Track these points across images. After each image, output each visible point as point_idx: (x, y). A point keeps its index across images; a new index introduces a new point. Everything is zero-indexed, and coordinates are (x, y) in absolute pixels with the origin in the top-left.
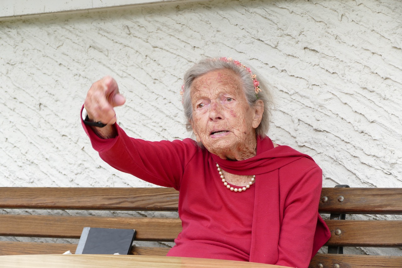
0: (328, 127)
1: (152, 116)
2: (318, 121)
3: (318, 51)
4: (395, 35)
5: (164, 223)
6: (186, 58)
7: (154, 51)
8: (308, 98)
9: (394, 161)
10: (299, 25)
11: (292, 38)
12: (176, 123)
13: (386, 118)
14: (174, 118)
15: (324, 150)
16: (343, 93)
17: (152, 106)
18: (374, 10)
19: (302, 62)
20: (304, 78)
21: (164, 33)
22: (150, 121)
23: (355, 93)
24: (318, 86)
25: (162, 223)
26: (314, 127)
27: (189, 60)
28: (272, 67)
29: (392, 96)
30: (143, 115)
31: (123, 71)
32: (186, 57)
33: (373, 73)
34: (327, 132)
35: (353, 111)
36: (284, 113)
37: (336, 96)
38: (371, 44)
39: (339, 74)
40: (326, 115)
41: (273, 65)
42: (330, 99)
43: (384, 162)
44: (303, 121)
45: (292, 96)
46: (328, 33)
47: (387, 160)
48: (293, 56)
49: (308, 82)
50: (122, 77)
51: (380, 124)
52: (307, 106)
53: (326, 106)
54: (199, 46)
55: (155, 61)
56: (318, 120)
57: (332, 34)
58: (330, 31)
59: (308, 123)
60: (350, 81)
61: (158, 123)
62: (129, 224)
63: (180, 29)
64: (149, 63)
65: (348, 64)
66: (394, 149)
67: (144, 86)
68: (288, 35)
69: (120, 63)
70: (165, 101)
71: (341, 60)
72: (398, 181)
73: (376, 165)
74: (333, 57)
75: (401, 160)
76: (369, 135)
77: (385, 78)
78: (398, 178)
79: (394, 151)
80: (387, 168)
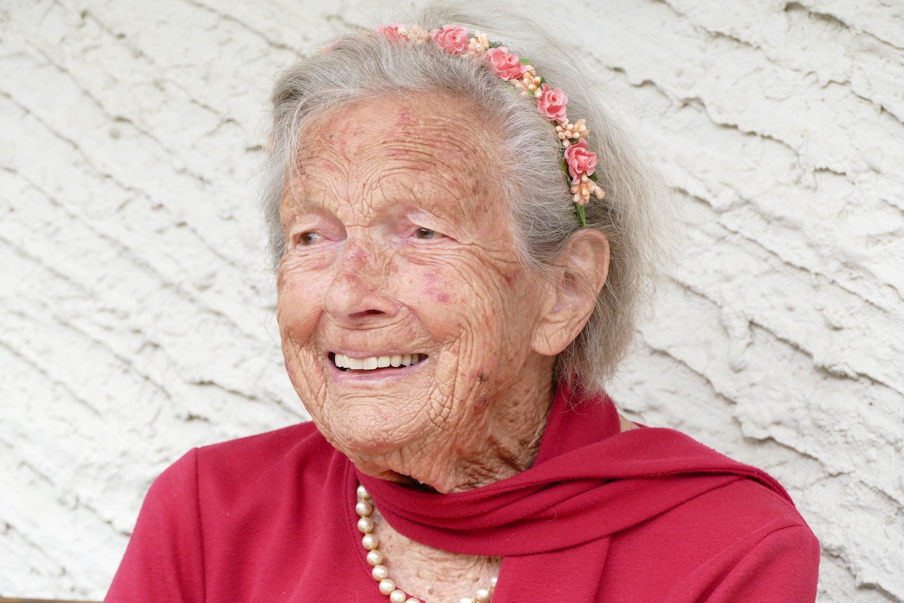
0: (879, 360)
1: (100, 280)
2: (836, 334)
3: (848, 22)
8: (795, 228)
12: (205, 316)
14: (196, 293)
15: (858, 460)
17: (103, 236)
19: (775, 67)
20: (780, 138)
22: (89, 304)
24: (843, 177)
26: (819, 359)
27: (272, 37)
28: (639, 82)
30: (58, 276)
34: (874, 382)
36: (687, 288)
40: (872, 304)
41: (647, 77)
42: (892, 234)
44: (767, 330)
45: (725, 215)
48: (738, 40)
49: (798, 155)
52: (788, 264)
53: (872, 267)
55: (121, 36)
56: (837, 329)
59: (794, 339)
61: (126, 316)
64: (95, 47)
67: (69, 147)
70: (161, 219)
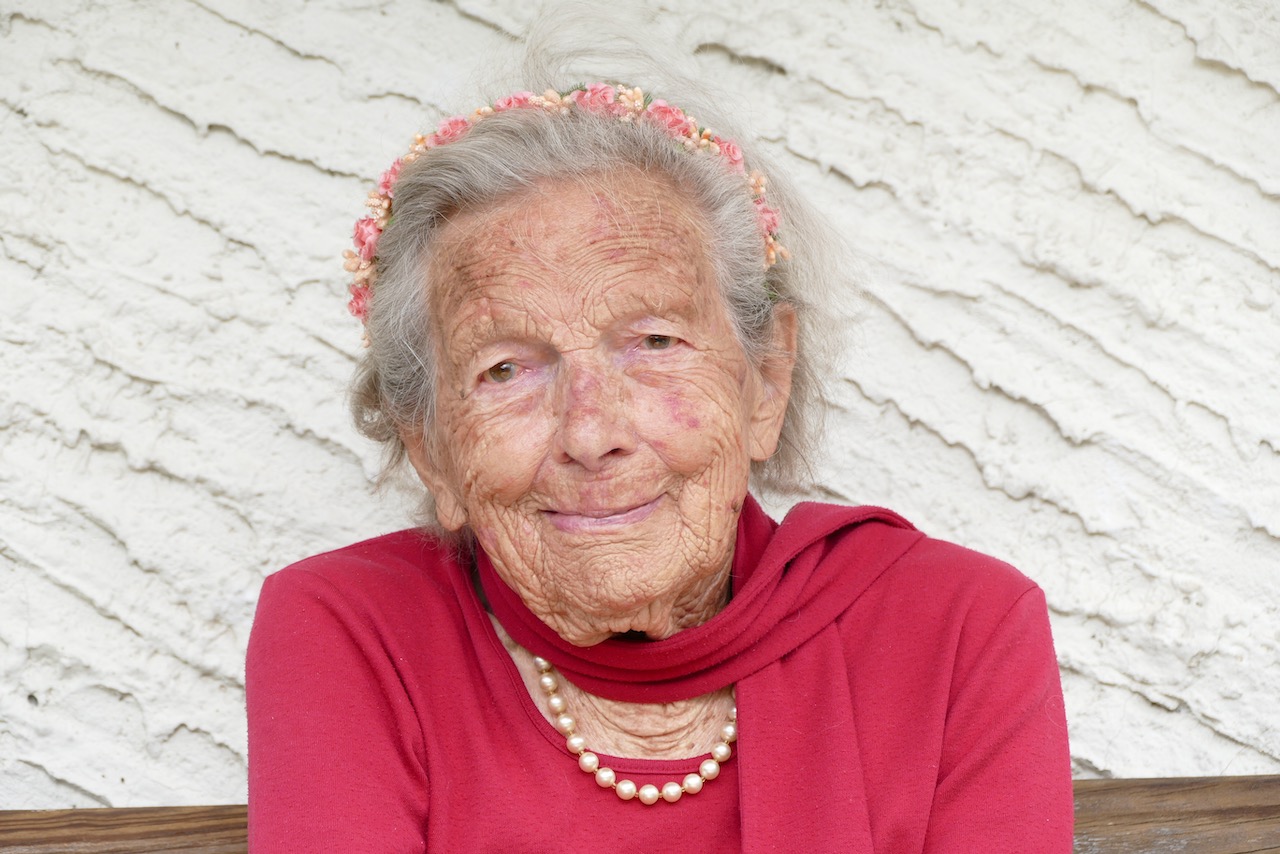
3: (788, 67)
9: (1207, 642)
13: (1157, 421)
16: (923, 289)
23: (989, 292)
29: (1190, 310)
33: (1088, 188)
35: (977, 385)
37: (880, 303)
38: (1079, 42)
39: (901, 190)
43: (1151, 648)
47: (1169, 635)
51: (1123, 453)
54: (44, 13)
60: (963, 229)
65: (949, 140)
66: (1196, 580)
71: (910, 118)
72: (1224, 741)
73: (1102, 664)
74: (864, 101)
75: (1238, 634)
76: (1065, 512)
77: (1155, 216)
78: (1219, 727)
79: (1199, 589)
80: (1162, 678)
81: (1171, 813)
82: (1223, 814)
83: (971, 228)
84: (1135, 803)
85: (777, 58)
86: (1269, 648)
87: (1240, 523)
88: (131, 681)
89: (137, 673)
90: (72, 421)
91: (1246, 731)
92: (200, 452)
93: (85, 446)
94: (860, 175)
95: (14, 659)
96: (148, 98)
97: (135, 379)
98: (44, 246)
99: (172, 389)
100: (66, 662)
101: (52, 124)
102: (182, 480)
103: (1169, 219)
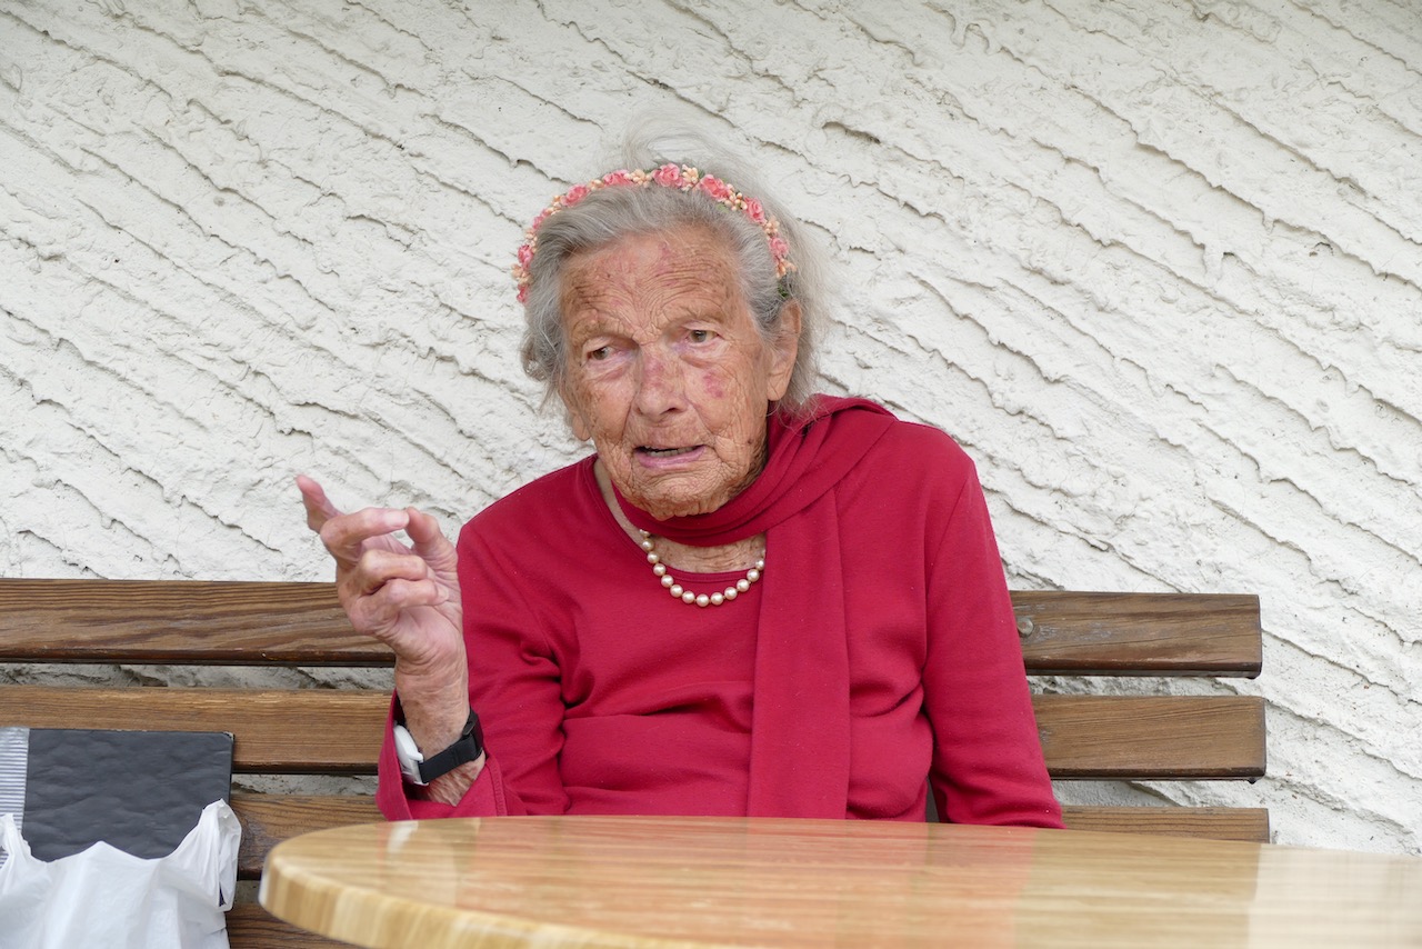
0: (901, 391)
1: (205, 320)
2: (867, 371)
3: (881, 139)
4: (1146, 108)
5: (350, 707)
6: (360, 123)
7: (226, 87)
8: (835, 292)
9: (1127, 509)
10: (811, 47)
11: (778, 85)
12: (305, 350)
13: (1102, 369)
14: (298, 332)
16: (960, 281)
17: (208, 284)
18: (1082, 23)
19: (815, 170)
20: (821, 224)
21: (270, 26)
22: (193, 339)
23: (1000, 284)
24: (871, 255)
25: (342, 707)
26: (854, 390)
29: (1126, 301)
30: (164, 316)
31: (85, 151)
32: (361, 119)
33: (1065, 222)
34: (896, 407)
35: (990, 342)
37: (933, 289)
38: (1064, 130)
39: (948, 219)
40: (896, 350)
42: (914, 298)
43: (1093, 512)
46: (917, 82)
47: (1104, 503)
48: (785, 149)
49: (835, 237)
50: (81, 171)
51: (1080, 389)
53: (898, 322)
54: (417, 85)
55: (227, 122)
56: (867, 367)
57: (930, 86)
58: (922, 74)
59: (833, 375)
60: (986, 245)
62: (200, 713)
63: (339, 17)
64: (200, 131)
65: (979, 189)
66: (1122, 470)
67: (175, 210)
68: (768, 76)
69: (69, 118)
70: (266, 271)
71: (956, 175)
72: (1136, 571)
73: (1061, 520)
74: (929, 163)
75: (1147, 505)
76: (1042, 424)
77: (1106, 242)
78: (1132, 562)
79: (1123, 475)
80: (1099, 530)
81: (1102, 614)
82: (1135, 616)
83: (991, 244)
84: (1080, 606)
85: (875, 133)
86: (1166, 514)
87: (1151, 436)
88: (455, 505)
89: (459, 500)
90: (425, 342)
91: (1150, 566)
92: (503, 365)
93: (432, 358)
94: (923, 208)
95: (383, 489)
96: (480, 141)
97: (465, 316)
98: (411, 231)
99: (488, 324)
100: (415, 492)
101: (420, 155)
102: (492, 382)
103: (1115, 244)
